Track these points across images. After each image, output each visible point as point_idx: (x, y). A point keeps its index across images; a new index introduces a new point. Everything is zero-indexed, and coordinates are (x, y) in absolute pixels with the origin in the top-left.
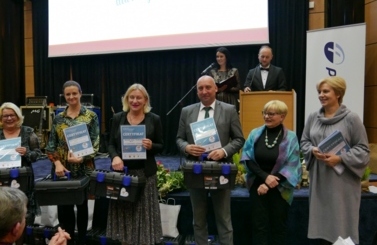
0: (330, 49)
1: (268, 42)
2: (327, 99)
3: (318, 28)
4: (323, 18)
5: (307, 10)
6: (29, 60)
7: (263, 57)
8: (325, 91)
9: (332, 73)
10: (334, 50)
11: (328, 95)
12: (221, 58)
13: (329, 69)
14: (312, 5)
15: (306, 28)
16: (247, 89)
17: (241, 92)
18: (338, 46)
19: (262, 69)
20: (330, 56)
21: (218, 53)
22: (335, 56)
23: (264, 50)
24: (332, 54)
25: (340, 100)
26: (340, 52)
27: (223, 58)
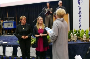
0: (79, 1)
9: (80, 8)
12: (48, 5)
13: (79, 7)
21: (47, 3)
26: (82, 2)
27: (49, 5)
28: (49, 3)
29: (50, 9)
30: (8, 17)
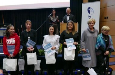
0: (89, 10)
3: (86, 2)
7: (67, 11)
9: (90, 17)
16: (62, 22)
17: (61, 23)
18: (92, 9)
19: (67, 16)
20: (89, 12)
23: (68, 9)
30: (3, 23)
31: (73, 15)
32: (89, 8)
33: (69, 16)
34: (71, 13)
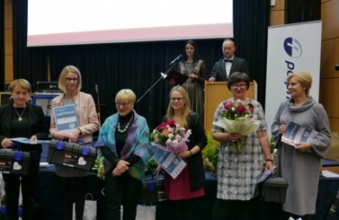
0: (289, 44)
1: (232, 36)
2: (295, 90)
3: (278, 24)
4: (283, 15)
5: (268, 7)
6: (9, 50)
7: (226, 48)
8: (293, 84)
9: (291, 66)
10: (293, 45)
11: (295, 87)
13: (288, 63)
14: (273, 3)
15: (268, 24)
16: (212, 79)
17: (206, 82)
18: (296, 41)
19: (226, 61)
20: (289, 50)
22: (294, 51)
23: (227, 43)
24: (290, 48)
25: (307, 92)
26: (298, 47)
27: (193, 50)
28: (192, 44)
29: (194, 62)
30: (49, 79)
31: (242, 60)
32: (289, 40)
33: (231, 61)
34: (237, 54)
